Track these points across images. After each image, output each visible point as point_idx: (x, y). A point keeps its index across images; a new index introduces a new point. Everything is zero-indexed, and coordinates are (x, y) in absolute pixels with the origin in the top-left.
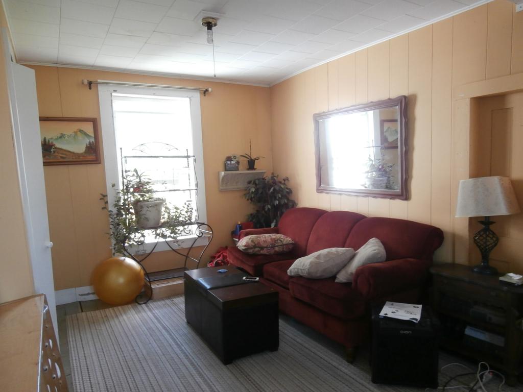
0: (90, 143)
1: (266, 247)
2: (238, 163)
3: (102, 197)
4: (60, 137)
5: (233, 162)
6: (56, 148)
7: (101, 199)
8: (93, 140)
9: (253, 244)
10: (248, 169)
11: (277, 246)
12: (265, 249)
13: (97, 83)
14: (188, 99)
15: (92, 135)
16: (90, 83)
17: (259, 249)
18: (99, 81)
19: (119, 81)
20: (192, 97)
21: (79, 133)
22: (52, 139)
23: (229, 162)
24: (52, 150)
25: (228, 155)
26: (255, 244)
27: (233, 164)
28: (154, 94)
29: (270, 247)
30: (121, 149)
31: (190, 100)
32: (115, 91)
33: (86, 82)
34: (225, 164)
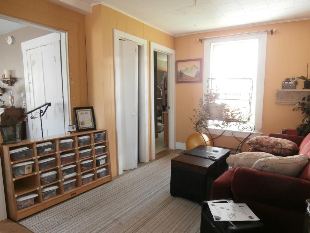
0: (198, 71)
1: (266, 146)
2: (296, 83)
3: (200, 100)
4: (186, 69)
5: (290, 83)
6: (184, 75)
7: (200, 101)
8: (199, 70)
9: (256, 142)
10: (303, 89)
11: (276, 148)
12: (265, 147)
13: (204, 39)
14: (258, 39)
15: (199, 67)
16: (200, 40)
17: (260, 146)
18: (205, 38)
19: (215, 36)
20: (261, 37)
21: (193, 67)
22: (183, 70)
23: (286, 83)
24: (183, 76)
25: (287, 78)
26: (258, 142)
27: (291, 84)
28: (234, 40)
29: (269, 147)
30: (212, 74)
31: (259, 40)
32: (212, 42)
33: (198, 40)
34: (283, 84)
